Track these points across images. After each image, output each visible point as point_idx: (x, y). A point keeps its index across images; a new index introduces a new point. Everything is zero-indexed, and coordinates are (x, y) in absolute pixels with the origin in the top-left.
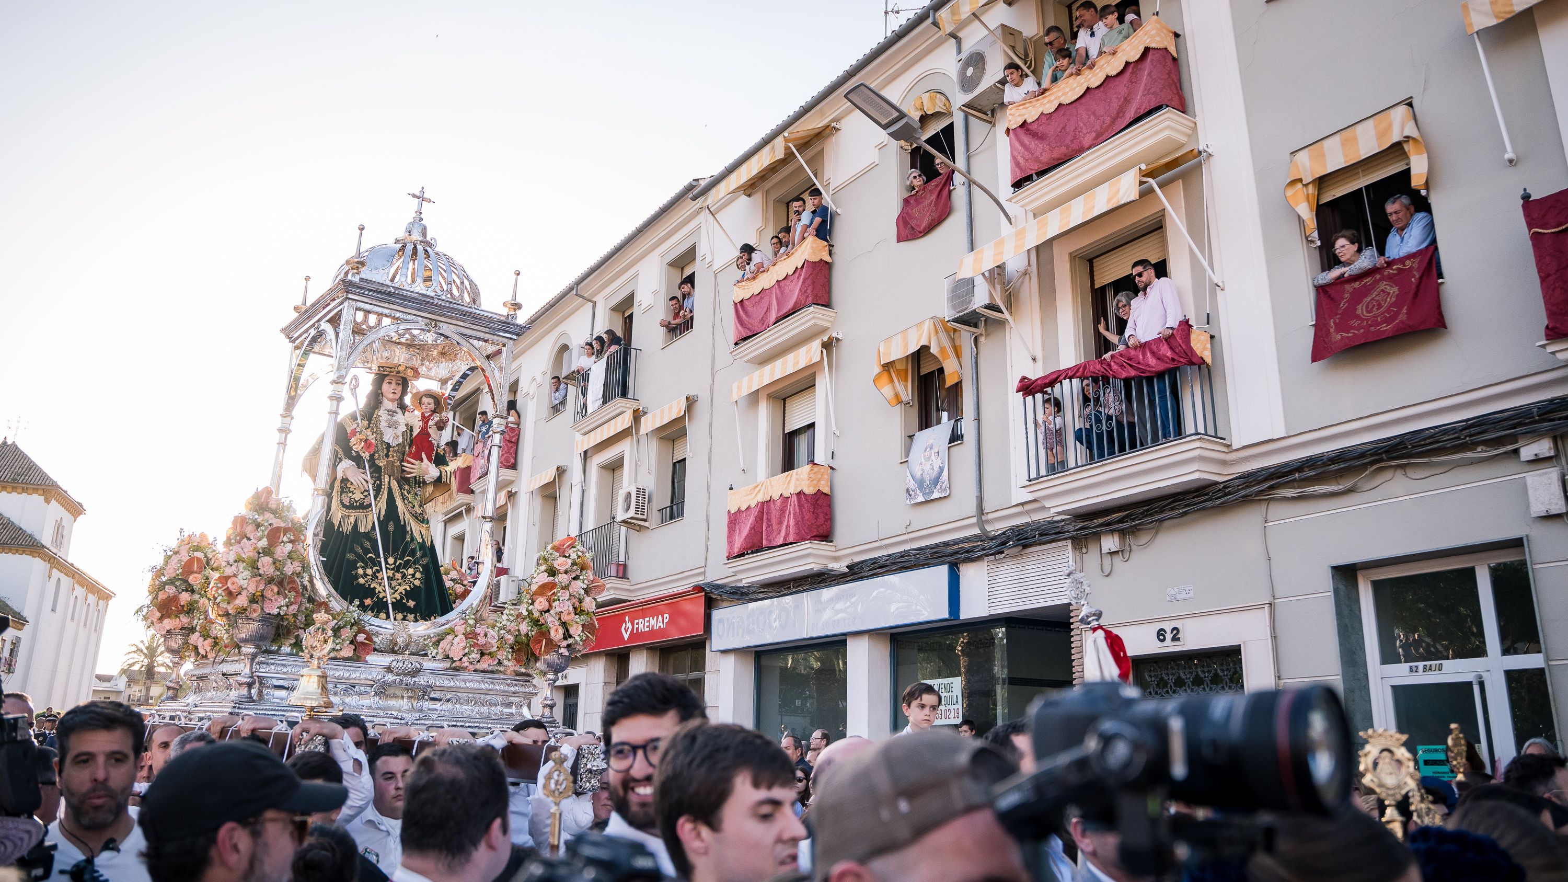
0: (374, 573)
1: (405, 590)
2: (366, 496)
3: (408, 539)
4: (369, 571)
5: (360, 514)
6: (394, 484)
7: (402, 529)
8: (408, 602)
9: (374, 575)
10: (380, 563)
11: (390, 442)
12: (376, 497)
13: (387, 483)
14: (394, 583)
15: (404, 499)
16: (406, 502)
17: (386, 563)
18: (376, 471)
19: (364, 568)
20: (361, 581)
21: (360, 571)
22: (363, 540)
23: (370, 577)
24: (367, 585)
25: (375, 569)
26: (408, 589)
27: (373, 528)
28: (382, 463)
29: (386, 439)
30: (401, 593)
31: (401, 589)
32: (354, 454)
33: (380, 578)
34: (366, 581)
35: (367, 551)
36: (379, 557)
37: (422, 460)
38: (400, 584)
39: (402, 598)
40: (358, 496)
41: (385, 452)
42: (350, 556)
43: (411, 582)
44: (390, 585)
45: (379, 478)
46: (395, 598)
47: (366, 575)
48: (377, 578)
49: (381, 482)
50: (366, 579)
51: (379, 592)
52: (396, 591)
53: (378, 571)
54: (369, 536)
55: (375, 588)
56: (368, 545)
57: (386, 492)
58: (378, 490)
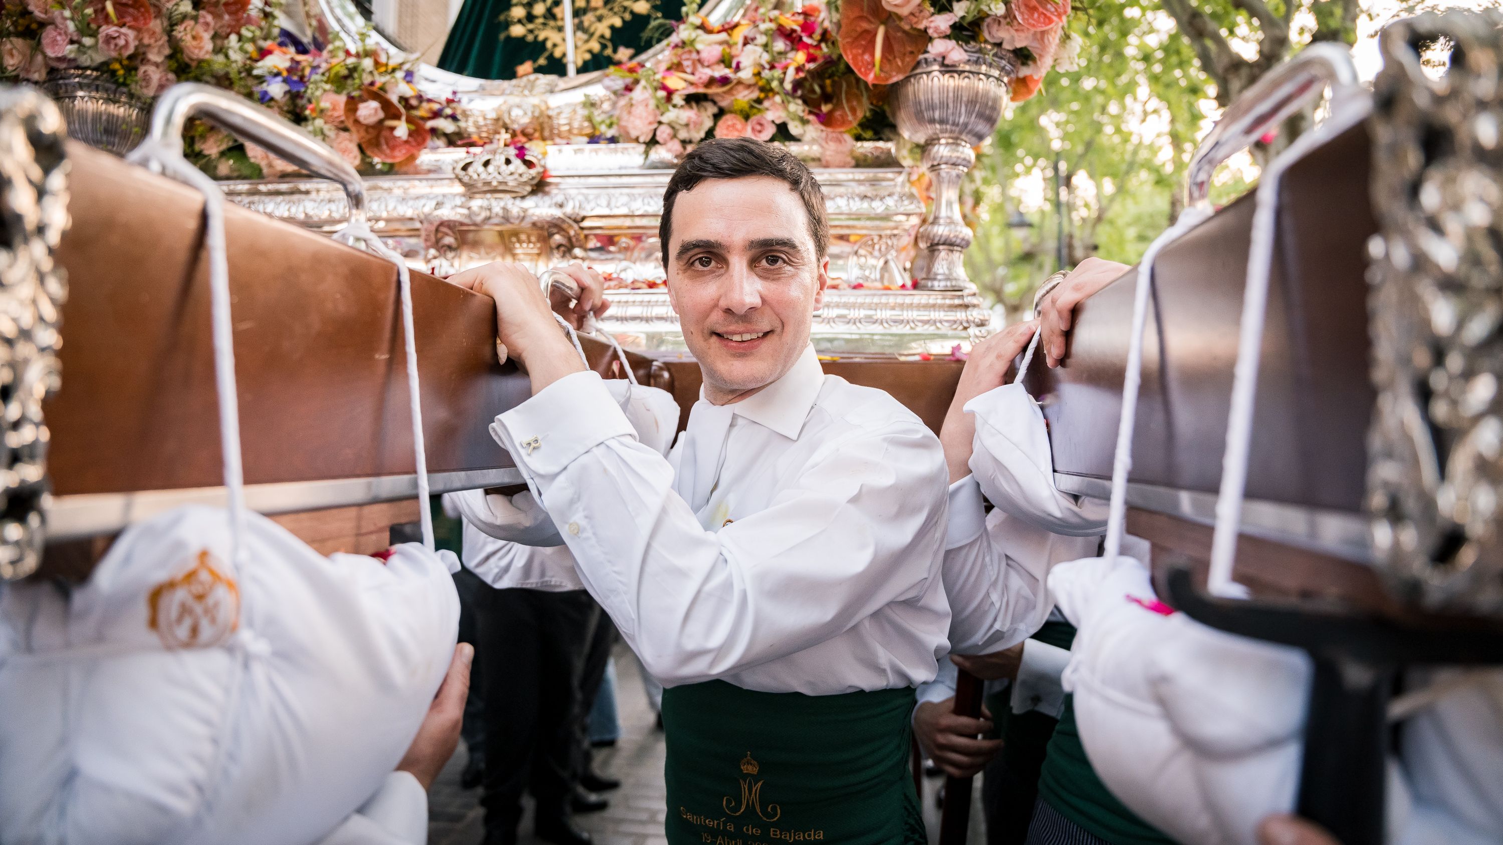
0: (549, 9)
1: (612, 28)
4: (539, 9)
8: (615, 51)
9: (550, 15)
14: (588, 19)
19: (528, 5)
20: (517, 31)
21: (519, 12)
23: (541, 20)
24: (527, 37)
25: (551, 0)
26: (618, 23)
30: (602, 37)
31: (603, 29)
33: (559, 15)
34: (531, 31)
38: (600, 19)
39: (604, 47)
43: (625, 8)
44: (579, 27)
46: (590, 51)
47: (530, 18)
48: (551, 17)
50: (530, 26)
51: (555, 45)
52: (592, 35)
53: (556, 4)
55: (546, 40)
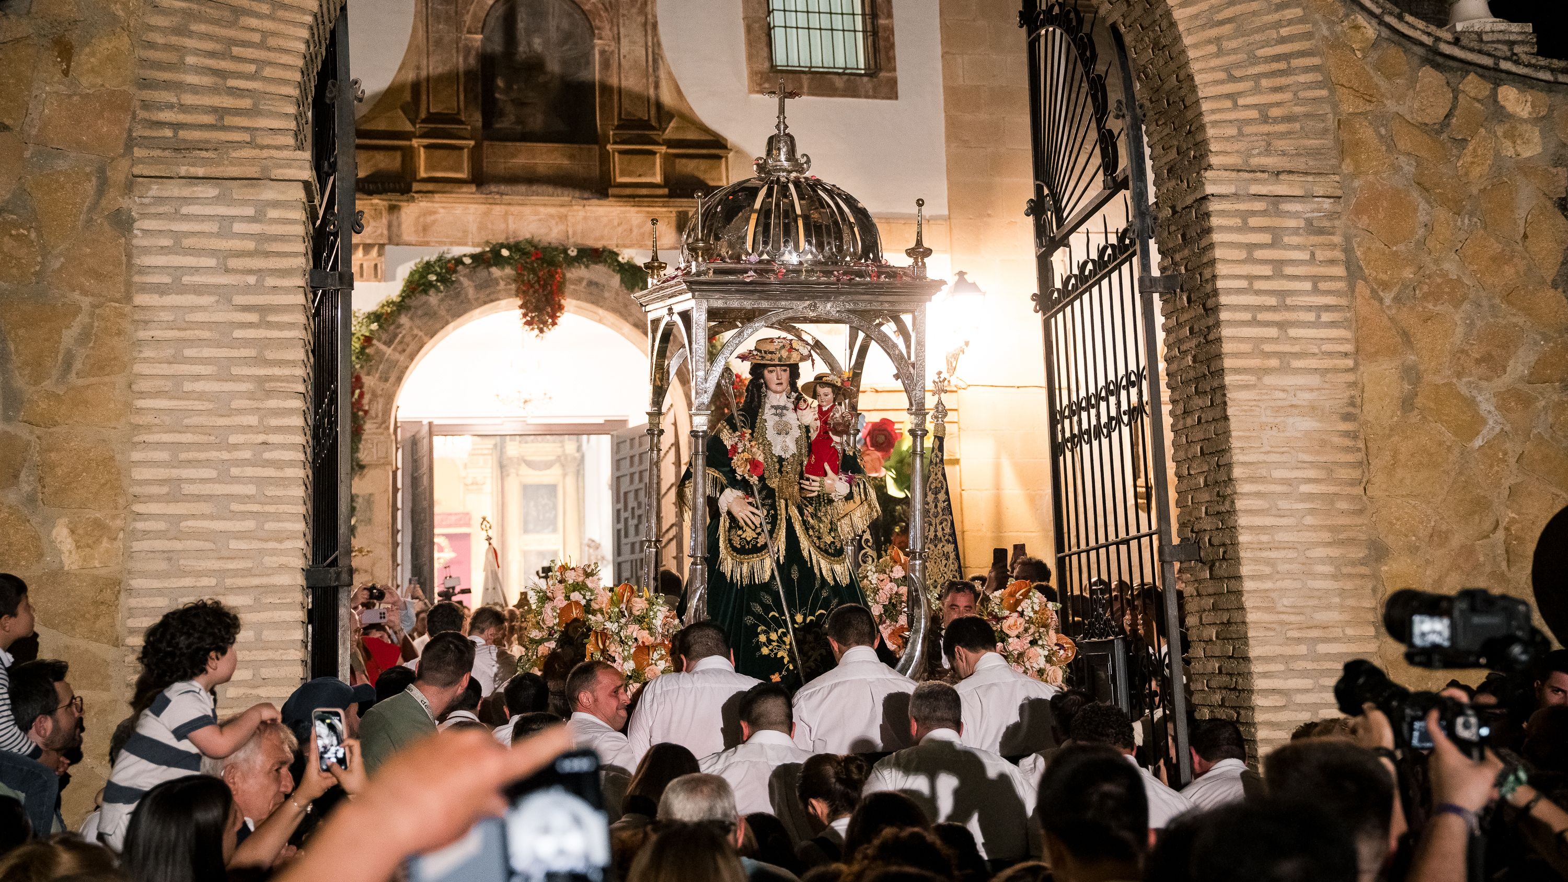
0: (780, 637)
2: (759, 534)
3: (817, 584)
4: (774, 636)
5: (755, 560)
6: (794, 512)
7: (807, 571)
9: (780, 640)
10: (785, 621)
11: (782, 454)
12: (771, 532)
13: (784, 512)
15: (807, 529)
16: (811, 533)
17: (794, 621)
18: (769, 496)
19: (766, 632)
21: (763, 638)
22: (762, 593)
23: (775, 643)
24: (772, 655)
25: (780, 631)
27: (773, 577)
28: (774, 483)
29: (777, 451)
32: (739, 478)
33: (788, 643)
34: (771, 650)
35: (767, 609)
36: (784, 614)
37: (825, 474)
40: (749, 534)
41: (777, 467)
42: (749, 620)
44: (801, 651)
45: (773, 507)
48: (784, 643)
49: (776, 510)
50: (771, 647)
51: (789, 662)
53: (785, 634)
54: (767, 587)
55: (783, 657)
56: (768, 599)
57: (784, 525)
58: (773, 521)
